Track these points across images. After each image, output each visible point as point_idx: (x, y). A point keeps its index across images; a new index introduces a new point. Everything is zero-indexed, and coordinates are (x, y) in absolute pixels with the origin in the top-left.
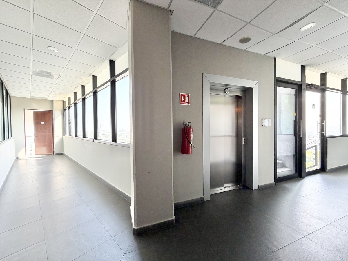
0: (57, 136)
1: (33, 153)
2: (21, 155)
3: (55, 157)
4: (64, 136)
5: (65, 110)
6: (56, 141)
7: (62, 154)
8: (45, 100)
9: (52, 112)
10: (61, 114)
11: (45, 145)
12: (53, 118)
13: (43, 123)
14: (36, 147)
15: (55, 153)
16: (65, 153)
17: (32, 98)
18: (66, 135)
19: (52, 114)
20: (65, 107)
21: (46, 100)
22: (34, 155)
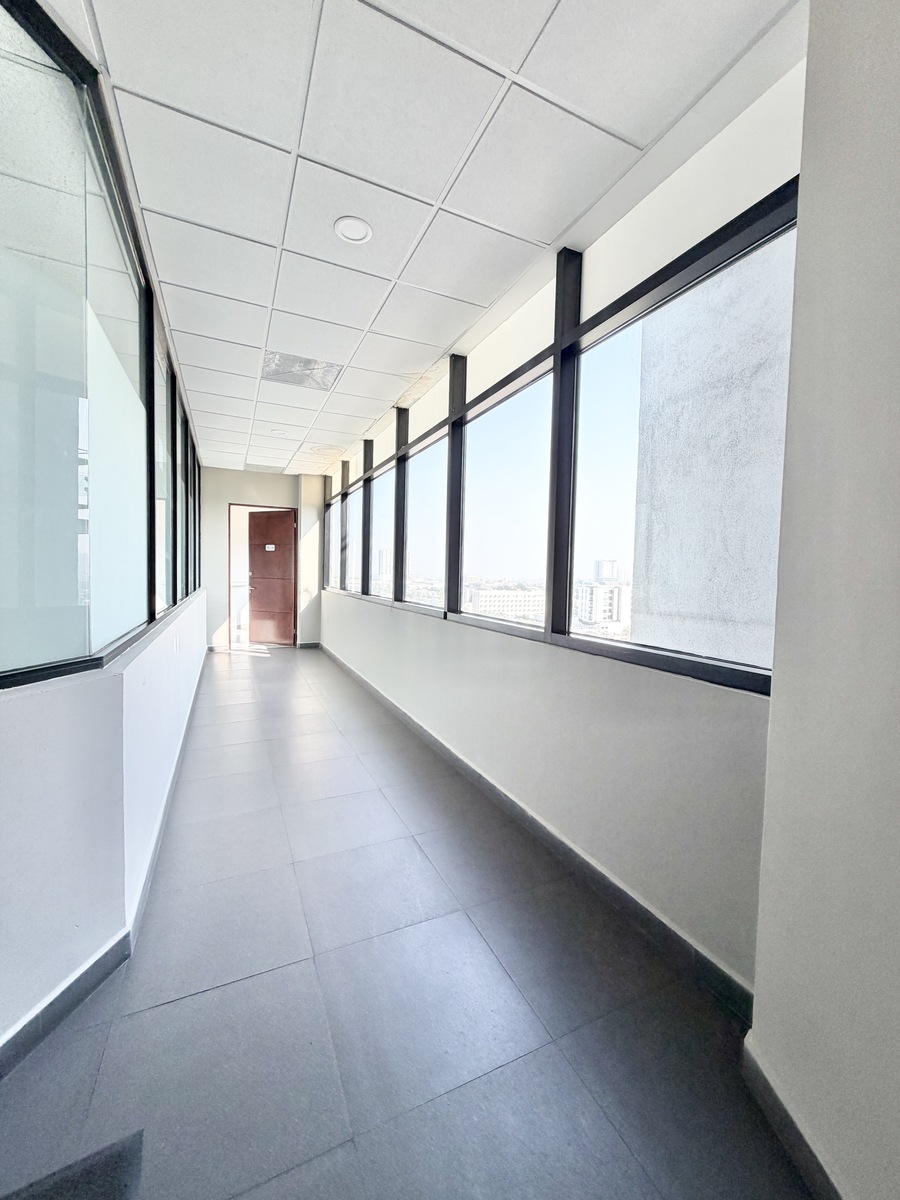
0: (306, 590)
1: (245, 634)
2: (220, 641)
3: (299, 653)
4: (324, 589)
5: (327, 506)
6: (304, 602)
7: (315, 647)
8: (278, 476)
9: (292, 515)
10: (319, 519)
11: (272, 617)
12: (296, 530)
13: (270, 548)
14: (251, 619)
15: (299, 642)
16: (326, 644)
17: (248, 469)
18: (328, 589)
19: (296, 521)
20: (328, 497)
21: (281, 475)
22: (246, 644)
